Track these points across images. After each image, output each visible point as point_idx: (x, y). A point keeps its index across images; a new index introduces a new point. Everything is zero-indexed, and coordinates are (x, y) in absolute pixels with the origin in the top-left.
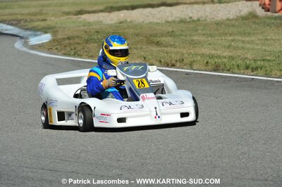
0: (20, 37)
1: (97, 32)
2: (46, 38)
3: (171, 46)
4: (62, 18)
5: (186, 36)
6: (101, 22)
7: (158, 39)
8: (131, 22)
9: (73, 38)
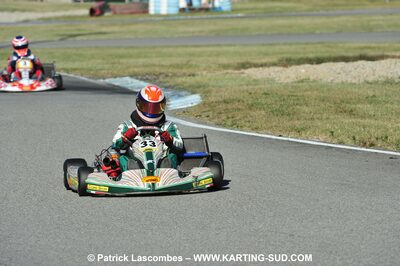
1: (266, 94)
2: (193, 100)
3: (370, 117)
4: (218, 73)
5: (392, 103)
7: (353, 106)
9: (232, 101)
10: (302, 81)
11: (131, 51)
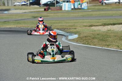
0: (64, 35)
1: (98, 34)
2: (76, 36)
6: (100, 30)
8: (113, 31)
9: (88, 37)
11: (57, 21)
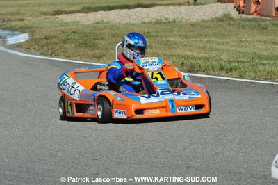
1: (74, 32)
4: (40, 18)
5: (162, 37)
6: (78, 22)
8: (107, 23)
9: (51, 38)
10: (98, 23)
